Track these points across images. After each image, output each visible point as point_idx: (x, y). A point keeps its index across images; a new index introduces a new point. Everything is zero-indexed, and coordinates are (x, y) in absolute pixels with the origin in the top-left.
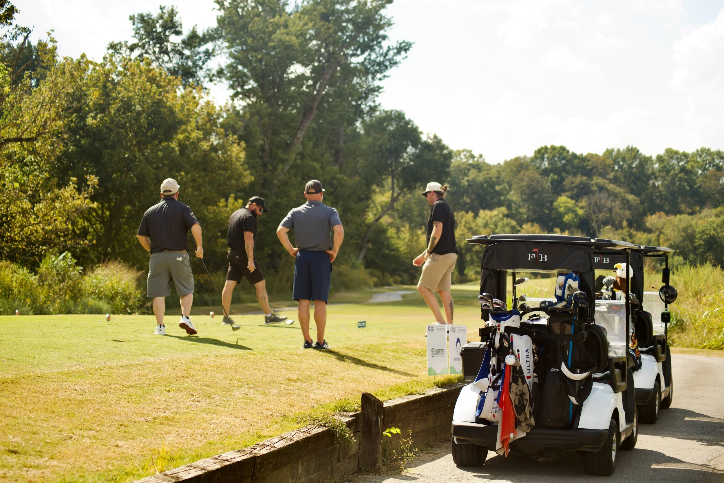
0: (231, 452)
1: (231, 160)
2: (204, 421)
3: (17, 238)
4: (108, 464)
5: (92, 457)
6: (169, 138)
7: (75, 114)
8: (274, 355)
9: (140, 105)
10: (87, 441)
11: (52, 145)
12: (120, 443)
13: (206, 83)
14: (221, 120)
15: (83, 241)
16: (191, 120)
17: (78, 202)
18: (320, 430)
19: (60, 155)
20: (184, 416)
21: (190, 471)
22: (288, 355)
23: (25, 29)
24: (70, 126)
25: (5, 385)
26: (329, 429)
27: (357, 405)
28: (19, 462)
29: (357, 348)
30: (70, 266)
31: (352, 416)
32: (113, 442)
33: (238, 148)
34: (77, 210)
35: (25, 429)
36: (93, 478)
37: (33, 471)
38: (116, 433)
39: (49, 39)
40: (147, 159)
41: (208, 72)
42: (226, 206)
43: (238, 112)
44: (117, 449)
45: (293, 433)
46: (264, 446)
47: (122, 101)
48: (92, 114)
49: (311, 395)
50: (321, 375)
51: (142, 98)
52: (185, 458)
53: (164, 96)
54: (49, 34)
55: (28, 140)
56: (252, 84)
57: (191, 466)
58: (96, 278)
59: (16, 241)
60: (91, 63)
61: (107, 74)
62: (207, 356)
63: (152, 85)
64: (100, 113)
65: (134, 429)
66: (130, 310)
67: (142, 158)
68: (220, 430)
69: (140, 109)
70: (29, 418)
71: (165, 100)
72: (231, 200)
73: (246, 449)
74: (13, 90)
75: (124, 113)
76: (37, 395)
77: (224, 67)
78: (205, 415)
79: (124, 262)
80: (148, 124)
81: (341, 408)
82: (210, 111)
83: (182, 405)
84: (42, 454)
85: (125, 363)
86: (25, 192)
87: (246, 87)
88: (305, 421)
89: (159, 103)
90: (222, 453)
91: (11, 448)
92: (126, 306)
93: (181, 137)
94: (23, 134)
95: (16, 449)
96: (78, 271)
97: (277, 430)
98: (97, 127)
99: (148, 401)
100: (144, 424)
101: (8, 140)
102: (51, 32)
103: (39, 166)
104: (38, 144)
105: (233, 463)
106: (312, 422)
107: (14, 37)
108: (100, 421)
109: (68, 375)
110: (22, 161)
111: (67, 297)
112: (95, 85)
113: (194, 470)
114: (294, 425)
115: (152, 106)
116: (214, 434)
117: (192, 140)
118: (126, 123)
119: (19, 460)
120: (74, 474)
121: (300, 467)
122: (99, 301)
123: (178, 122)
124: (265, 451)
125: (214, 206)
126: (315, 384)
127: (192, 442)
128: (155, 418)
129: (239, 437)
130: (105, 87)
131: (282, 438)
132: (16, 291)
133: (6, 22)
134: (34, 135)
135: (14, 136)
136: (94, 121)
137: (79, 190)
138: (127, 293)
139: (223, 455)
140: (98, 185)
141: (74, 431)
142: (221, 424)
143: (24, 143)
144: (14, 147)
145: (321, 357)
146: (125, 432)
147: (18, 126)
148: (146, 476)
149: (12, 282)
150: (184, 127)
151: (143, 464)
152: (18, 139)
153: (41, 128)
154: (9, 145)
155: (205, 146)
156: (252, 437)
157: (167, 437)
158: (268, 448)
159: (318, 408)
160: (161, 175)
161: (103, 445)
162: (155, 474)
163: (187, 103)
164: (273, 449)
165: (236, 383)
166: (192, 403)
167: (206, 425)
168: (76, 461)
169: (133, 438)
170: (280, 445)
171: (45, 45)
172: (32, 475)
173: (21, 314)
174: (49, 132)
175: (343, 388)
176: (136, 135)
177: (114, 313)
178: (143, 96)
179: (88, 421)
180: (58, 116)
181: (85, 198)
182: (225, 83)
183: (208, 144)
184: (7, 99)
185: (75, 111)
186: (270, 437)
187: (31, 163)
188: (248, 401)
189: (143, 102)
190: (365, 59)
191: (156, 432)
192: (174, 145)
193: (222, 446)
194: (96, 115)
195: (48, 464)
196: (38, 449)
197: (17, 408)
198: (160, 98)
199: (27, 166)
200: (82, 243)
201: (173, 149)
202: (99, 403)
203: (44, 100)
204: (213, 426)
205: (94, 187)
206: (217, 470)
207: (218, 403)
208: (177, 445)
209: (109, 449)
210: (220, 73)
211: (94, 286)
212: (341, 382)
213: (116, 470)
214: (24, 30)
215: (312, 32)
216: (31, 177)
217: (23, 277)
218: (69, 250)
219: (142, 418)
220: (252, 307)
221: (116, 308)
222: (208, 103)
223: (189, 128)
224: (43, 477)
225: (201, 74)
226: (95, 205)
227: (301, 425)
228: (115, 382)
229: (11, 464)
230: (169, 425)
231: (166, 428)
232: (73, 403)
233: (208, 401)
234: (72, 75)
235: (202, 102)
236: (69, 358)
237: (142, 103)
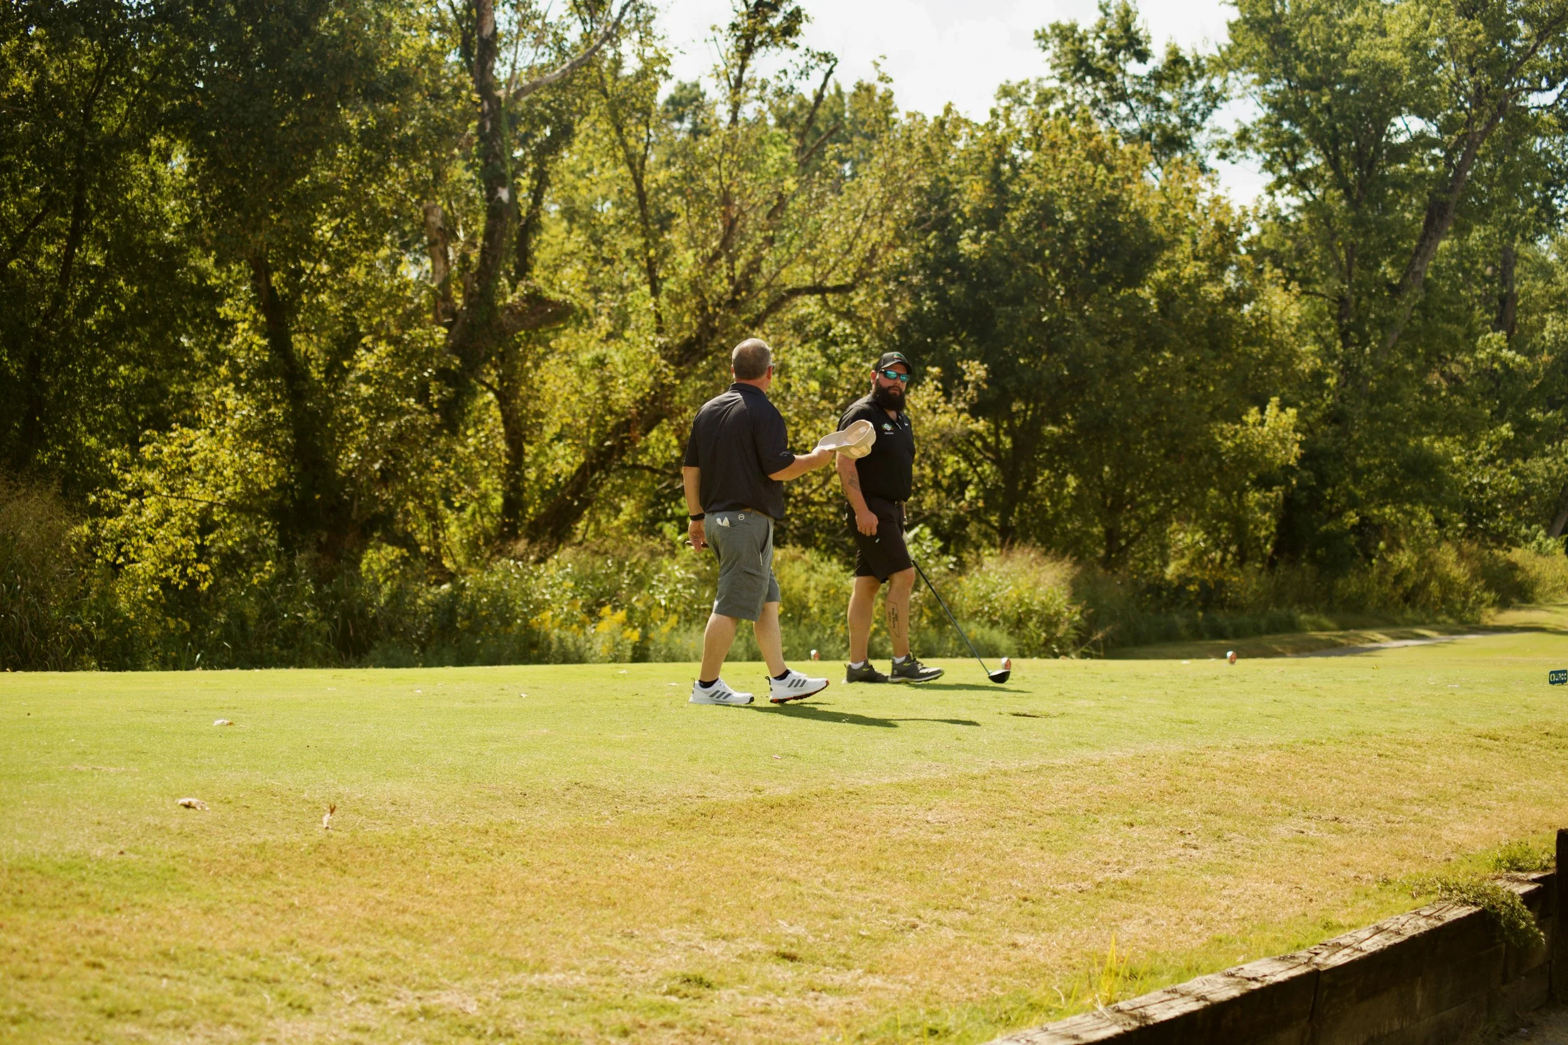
0: (1265, 960)
1: (1270, 324)
2: (1207, 891)
3: (816, 497)
4: (992, 985)
5: (958, 969)
6: (1135, 278)
7: (934, 233)
8: (1364, 745)
9: (1072, 209)
10: (949, 934)
11: (888, 299)
12: (1020, 939)
13: (1211, 161)
14: (1246, 237)
15: (957, 502)
16: (1183, 238)
17: (946, 419)
18: (1464, 912)
19: (904, 319)
20: (1163, 880)
21: (1172, 1003)
22: (1395, 746)
23: (826, 55)
24: (924, 259)
25: (776, 810)
26: (1483, 912)
27: (1546, 856)
28: (800, 979)
29: (1547, 729)
30: (929, 556)
31: (1535, 881)
32: (1006, 936)
33: (1285, 296)
34: (943, 436)
35: (816, 908)
36: (959, 1015)
37: (830, 1000)
38: (1013, 917)
39: (876, 75)
40: (1088, 324)
41: (1217, 137)
42: (1262, 423)
43: (1286, 219)
44: (1014, 953)
45: (1403, 920)
46: (1339, 946)
47: (1032, 202)
48: (972, 232)
49: (1445, 833)
50: (1468, 790)
51: (1075, 195)
52: (1161, 973)
53: (1123, 190)
54: (877, 65)
55: (836, 290)
56: (1311, 160)
57: (1175, 991)
58: (985, 581)
59: (814, 504)
60: (966, 121)
61: (1000, 147)
62: (1217, 748)
63: (1096, 166)
64: (987, 229)
65: (1053, 909)
66: (1060, 647)
67: (1078, 323)
68: (1243, 912)
69: (1073, 218)
70: (824, 883)
71: (1125, 197)
72: (1272, 410)
73: (1298, 953)
74: (805, 186)
75: (1039, 227)
76: (844, 832)
77: (1249, 126)
78: (1209, 879)
79: (1043, 543)
80: (1091, 249)
81: (1511, 862)
82: (1221, 217)
83: (1160, 856)
84: (850, 962)
85: (1036, 762)
86: (833, 399)
87: (1301, 167)
88: (1430, 893)
89: (1113, 204)
90: (1244, 962)
91: (784, 948)
92: (1047, 642)
93: (1161, 275)
94: (825, 276)
95: (794, 950)
96: (946, 565)
97: (1367, 911)
98: (982, 258)
99: (1085, 846)
100: (1074, 896)
101: (796, 292)
102: (880, 61)
103: (859, 342)
104: (859, 297)
105: (1269, 987)
106: (1445, 894)
107: (804, 73)
108: (978, 890)
109: (913, 789)
110: (826, 334)
111: (924, 621)
112: (976, 170)
113: (1181, 1001)
114: (1405, 901)
115: (1099, 211)
116: (1229, 921)
117: (1185, 282)
118: (1043, 248)
119: (799, 974)
120: (915, 1008)
121: (1419, 993)
122: (991, 628)
123: (1154, 244)
124: (1340, 959)
125: (1235, 423)
126: (1454, 810)
127: (1180, 938)
128: (1099, 885)
129: (1282, 926)
130: (996, 172)
131: (1379, 930)
132: (815, 610)
133: (785, 42)
134: (849, 280)
135: (808, 281)
136: (975, 247)
137: (947, 395)
138: (1052, 612)
139: (1247, 967)
140: (986, 381)
141: (921, 912)
142: (1243, 897)
143: (830, 297)
144: (809, 305)
145: (1467, 750)
146: (1033, 915)
147: (814, 261)
148: (1075, 1014)
149: (807, 590)
150: (1167, 255)
151: (1069, 986)
152: (817, 289)
153: (864, 265)
154: (799, 300)
155: (1213, 291)
156: (1311, 928)
157: (1124, 925)
158: (1347, 951)
159: (1462, 863)
160: (1119, 358)
161: (984, 943)
162: (1094, 1008)
163: (1171, 204)
164: (1357, 955)
165: (1280, 808)
166: (1181, 851)
167: (1210, 900)
168: (923, 978)
169: (1050, 929)
170: (1374, 944)
171: (869, 90)
172: (826, 1008)
173: (822, 657)
174: (882, 271)
175: (1516, 819)
176: (1065, 275)
177: (1023, 656)
178: (1079, 190)
179: (952, 891)
180: (900, 238)
181: (961, 411)
182: (1254, 161)
183: (1219, 289)
184: (791, 205)
185: (934, 227)
186: (1351, 926)
187: (846, 338)
188: (1305, 847)
189: (1078, 203)
190: (1560, 96)
191: (1100, 914)
192: (1146, 293)
193: (1245, 948)
194: (980, 232)
195: (861, 983)
196: (842, 950)
197: (799, 861)
198: (1116, 193)
199: (836, 344)
200: (953, 505)
201: (1145, 302)
202: (977, 851)
203: (868, 206)
204: (1225, 903)
205: (977, 387)
206: (1233, 1001)
207: (1237, 852)
208: (1146, 945)
209: (996, 952)
210: (1244, 136)
211: (981, 598)
212: (1511, 806)
213: (1010, 999)
214: (826, 57)
215: (1439, 42)
216: (844, 367)
217: (830, 579)
218: (926, 521)
219: (1070, 885)
220: (1321, 641)
221: (1028, 645)
222: (1216, 201)
223: (1179, 256)
224: (849, 1013)
225: (1199, 139)
226: (980, 425)
227: (1420, 901)
228: (1013, 805)
229: (782, 983)
230: (1129, 899)
231: (1123, 907)
232: (922, 849)
233: (1216, 847)
234: (927, 149)
235: (1203, 199)
236: (917, 752)
237: (1073, 204)
